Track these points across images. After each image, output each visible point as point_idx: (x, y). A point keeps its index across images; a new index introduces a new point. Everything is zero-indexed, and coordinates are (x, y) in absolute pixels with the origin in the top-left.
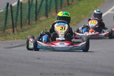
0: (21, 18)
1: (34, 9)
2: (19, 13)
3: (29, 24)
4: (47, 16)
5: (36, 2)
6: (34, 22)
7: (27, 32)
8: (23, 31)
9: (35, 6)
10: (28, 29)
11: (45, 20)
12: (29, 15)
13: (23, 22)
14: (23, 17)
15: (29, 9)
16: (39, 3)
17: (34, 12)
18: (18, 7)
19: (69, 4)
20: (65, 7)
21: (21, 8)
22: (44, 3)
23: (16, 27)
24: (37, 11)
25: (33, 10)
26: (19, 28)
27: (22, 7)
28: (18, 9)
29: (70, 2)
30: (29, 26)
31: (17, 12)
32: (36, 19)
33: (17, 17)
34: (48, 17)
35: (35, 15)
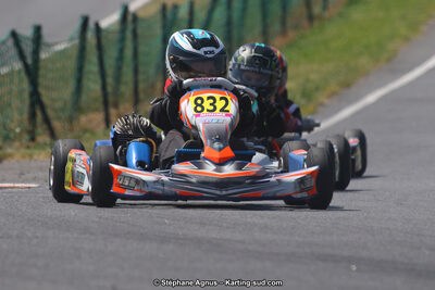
0: (136, 71)
2: (129, 53)
5: (191, 12)
9: (184, 25)
13: (141, 86)
14: (142, 69)
15: (165, 40)
16: (200, 16)
18: (123, 30)
19: (311, 18)
20: (296, 27)
21: (135, 34)
22: (219, 14)
23: (116, 106)
27: (139, 31)
28: (122, 40)
29: (317, 10)
31: (121, 51)
33: (119, 69)
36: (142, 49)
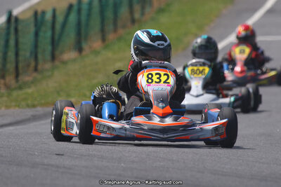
0: (17, 54)
1: (49, 34)
2: (12, 42)
3: (36, 69)
4: (80, 50)
5: (54, 16)
6: (48, 65)
7: (30, 91)
8: (20, 88)
9: (49, 25)
10: (32, 82)
11: (74, 60)
12: (36, 46)
13: (20, 65)
14: (21, 53)
15: (37, 34)
16: (60, 19)
17: (48, 40)
18: (8, 28)
19: (133, 21)
20: (124, 27)
21: (16, 30)
22: (73, 17)
23: (3, 77)
24: (56, 37)
25: (46, 34)
26: (10, 79)
27: (20, 28)
28: (8, 34)
29: (137, 16)
30: (35, 74)
31: (7, 41)
32: (53, 58)
33: (5, 53)
34: (84, 53)
35: (49, 48)
36: (21, 40)
